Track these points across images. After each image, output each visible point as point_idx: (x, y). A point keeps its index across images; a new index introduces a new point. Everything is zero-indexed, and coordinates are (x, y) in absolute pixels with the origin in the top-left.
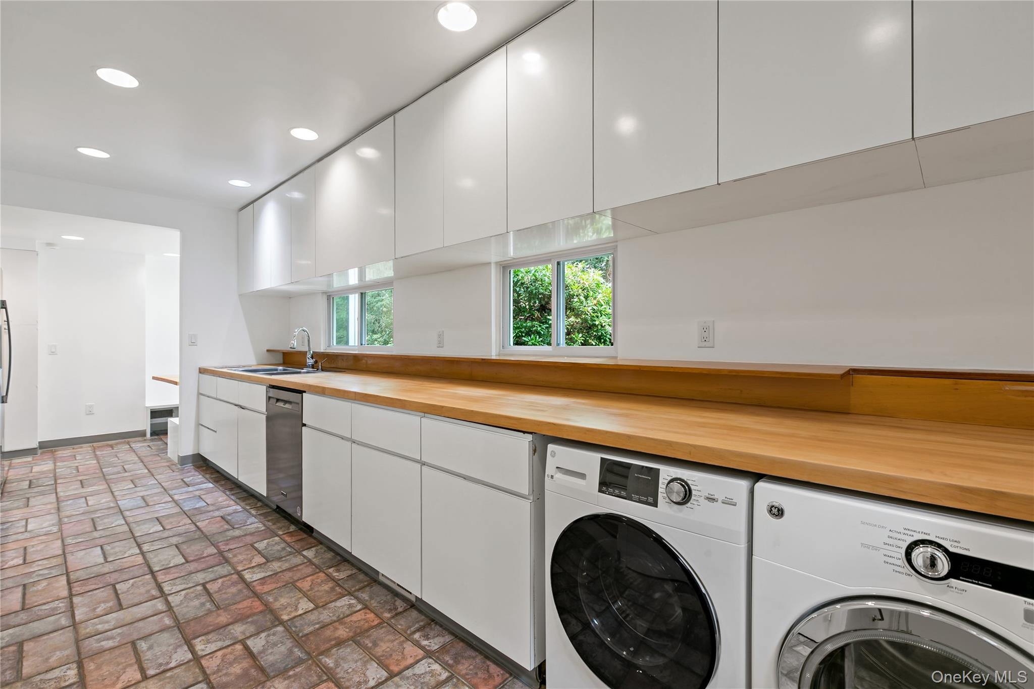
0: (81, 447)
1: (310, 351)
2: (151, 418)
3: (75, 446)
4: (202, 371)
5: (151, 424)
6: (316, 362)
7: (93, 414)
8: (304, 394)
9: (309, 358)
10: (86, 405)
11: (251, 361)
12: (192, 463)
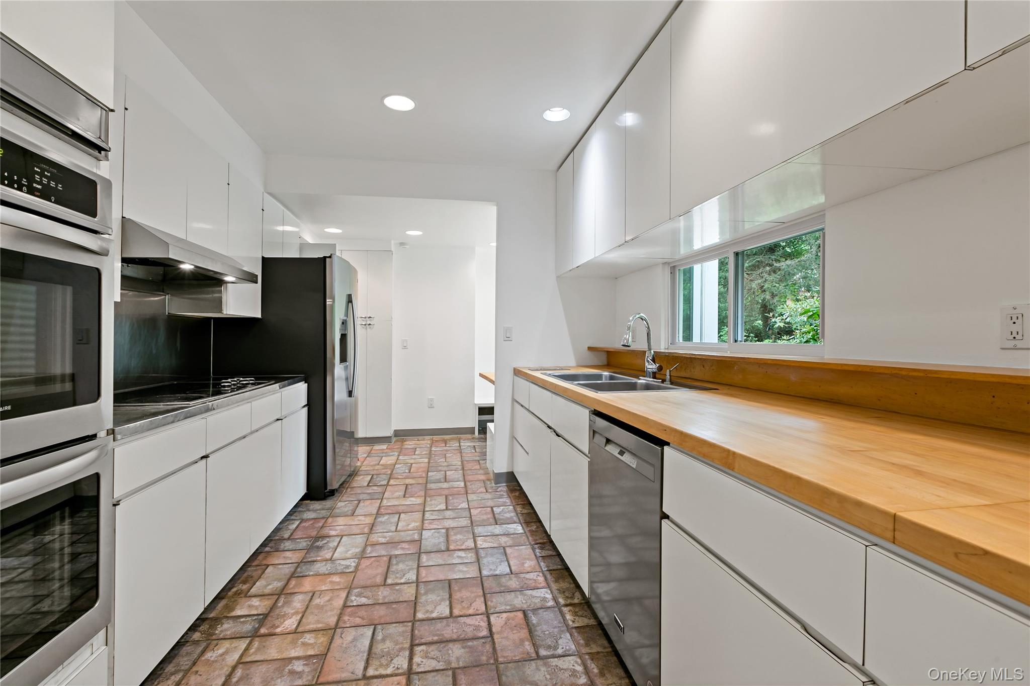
0: (424, 440)
1: (650, 349)
2: (479, 415)
3: (420, 438)
4: (517, 372)
5: (479, 421)
6: (660, 368)
7: (433, 407)
8: (666, 448)
9: (648, 361)
10: (429, 399)
11: (569, 362)
12: (507, 482)
